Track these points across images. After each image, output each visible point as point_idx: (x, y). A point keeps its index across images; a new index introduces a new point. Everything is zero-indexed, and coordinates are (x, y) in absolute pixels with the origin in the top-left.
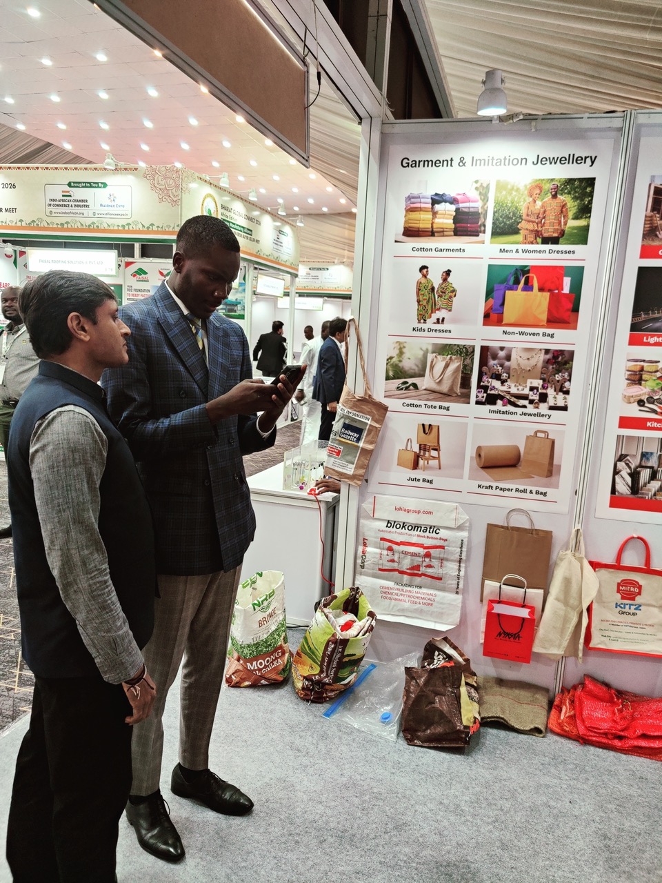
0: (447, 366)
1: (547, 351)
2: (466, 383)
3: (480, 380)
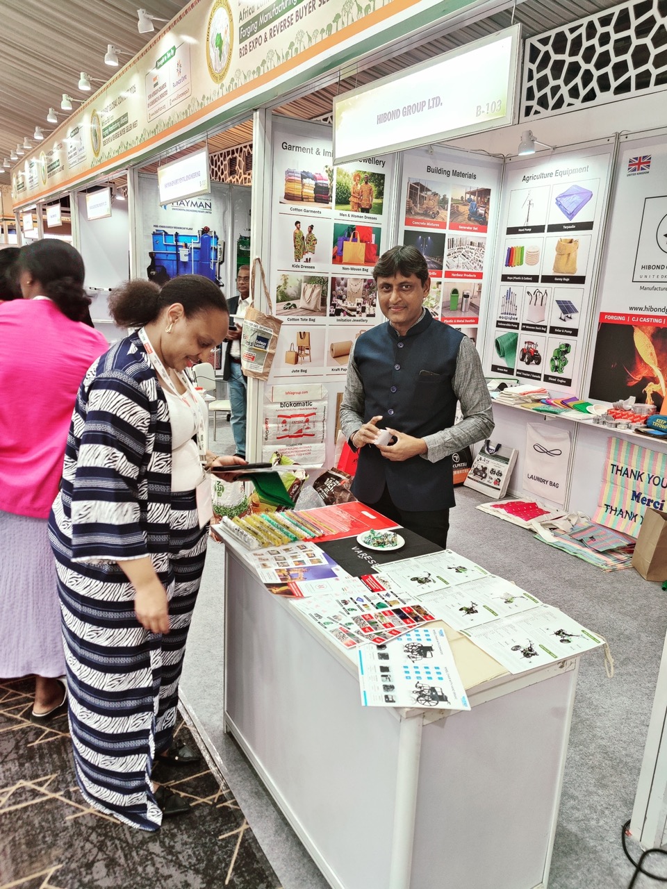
0: (313, 291)
1: (365, 280)
2: (323, 303)
3: (331, 300)
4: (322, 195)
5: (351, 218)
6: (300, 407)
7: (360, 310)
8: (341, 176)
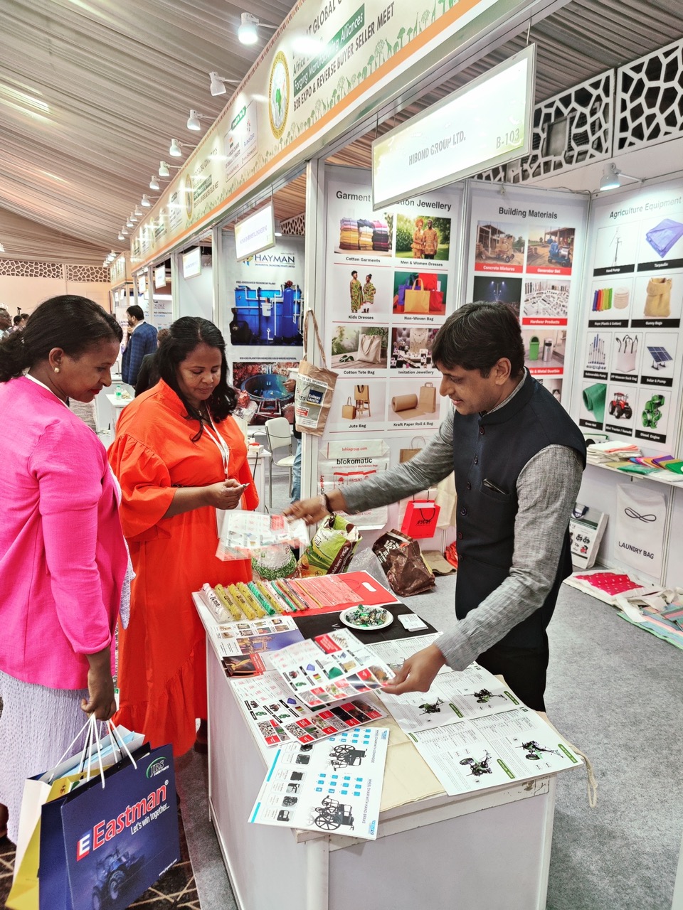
0: (372, 343)
1: (430, 330)
2: (384, 354)
3: (392, 351)
4: (380, 243)
5: (413, 265)
6: (359, 464)
7: (425, 361)
8: (402, 223)
